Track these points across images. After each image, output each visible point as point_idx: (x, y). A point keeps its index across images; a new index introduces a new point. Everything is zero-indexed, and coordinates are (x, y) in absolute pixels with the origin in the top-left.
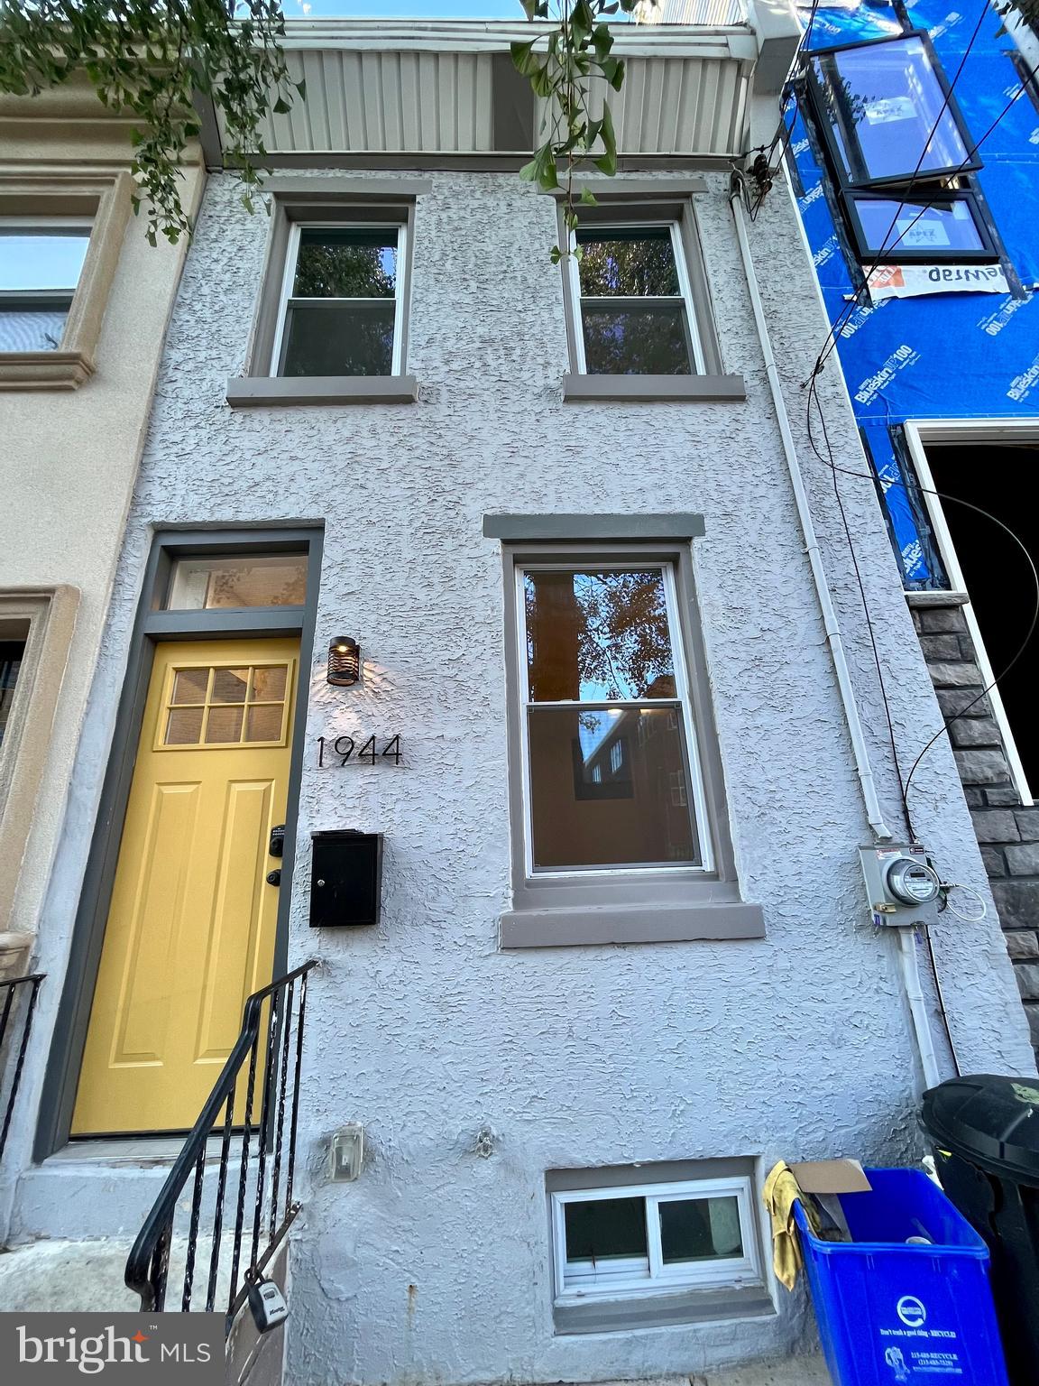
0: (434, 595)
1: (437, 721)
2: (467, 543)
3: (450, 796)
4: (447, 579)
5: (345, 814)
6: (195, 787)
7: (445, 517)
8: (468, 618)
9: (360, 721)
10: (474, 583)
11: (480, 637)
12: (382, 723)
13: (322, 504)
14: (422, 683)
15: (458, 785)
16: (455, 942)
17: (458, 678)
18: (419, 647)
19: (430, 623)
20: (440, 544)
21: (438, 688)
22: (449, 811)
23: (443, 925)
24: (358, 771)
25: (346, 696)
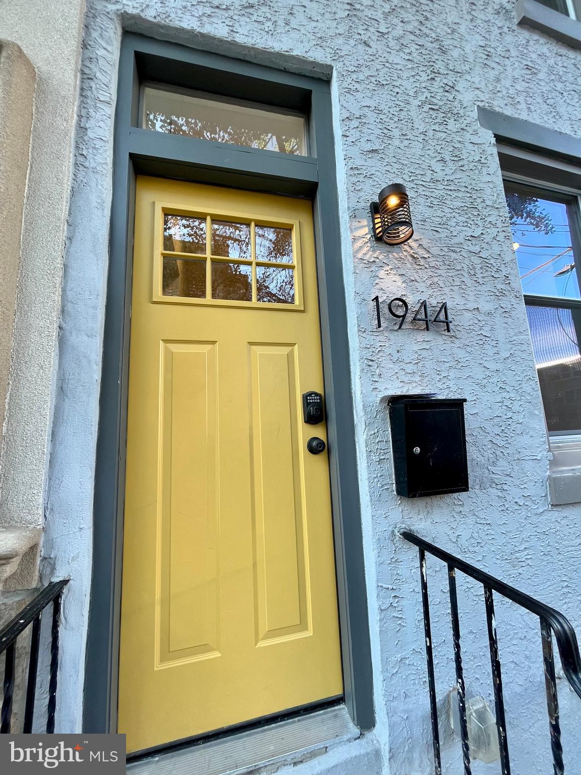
0: (448, 171)
1: (470, 293)
2: (468, 128)
3: (493, 366)
4: (456, 159)
5: (406, 379)
6: (210, 347)
7: (445, 99)
8: (479, 200)
9: (404, 285)
10: (479, 168)
11: (491, 219)
12: (425, 290)
13: (328, 50)
14: (453, 255)
15: (496, 356)
16: (516, 502)
17: (481, 255)
18: (444, 219)
19: (449, 197)
20: (446, 123)
21: (467, 261)
22: (495, 380)
23: (505, 487)
24: (411, 336)
25: (387, 257)
